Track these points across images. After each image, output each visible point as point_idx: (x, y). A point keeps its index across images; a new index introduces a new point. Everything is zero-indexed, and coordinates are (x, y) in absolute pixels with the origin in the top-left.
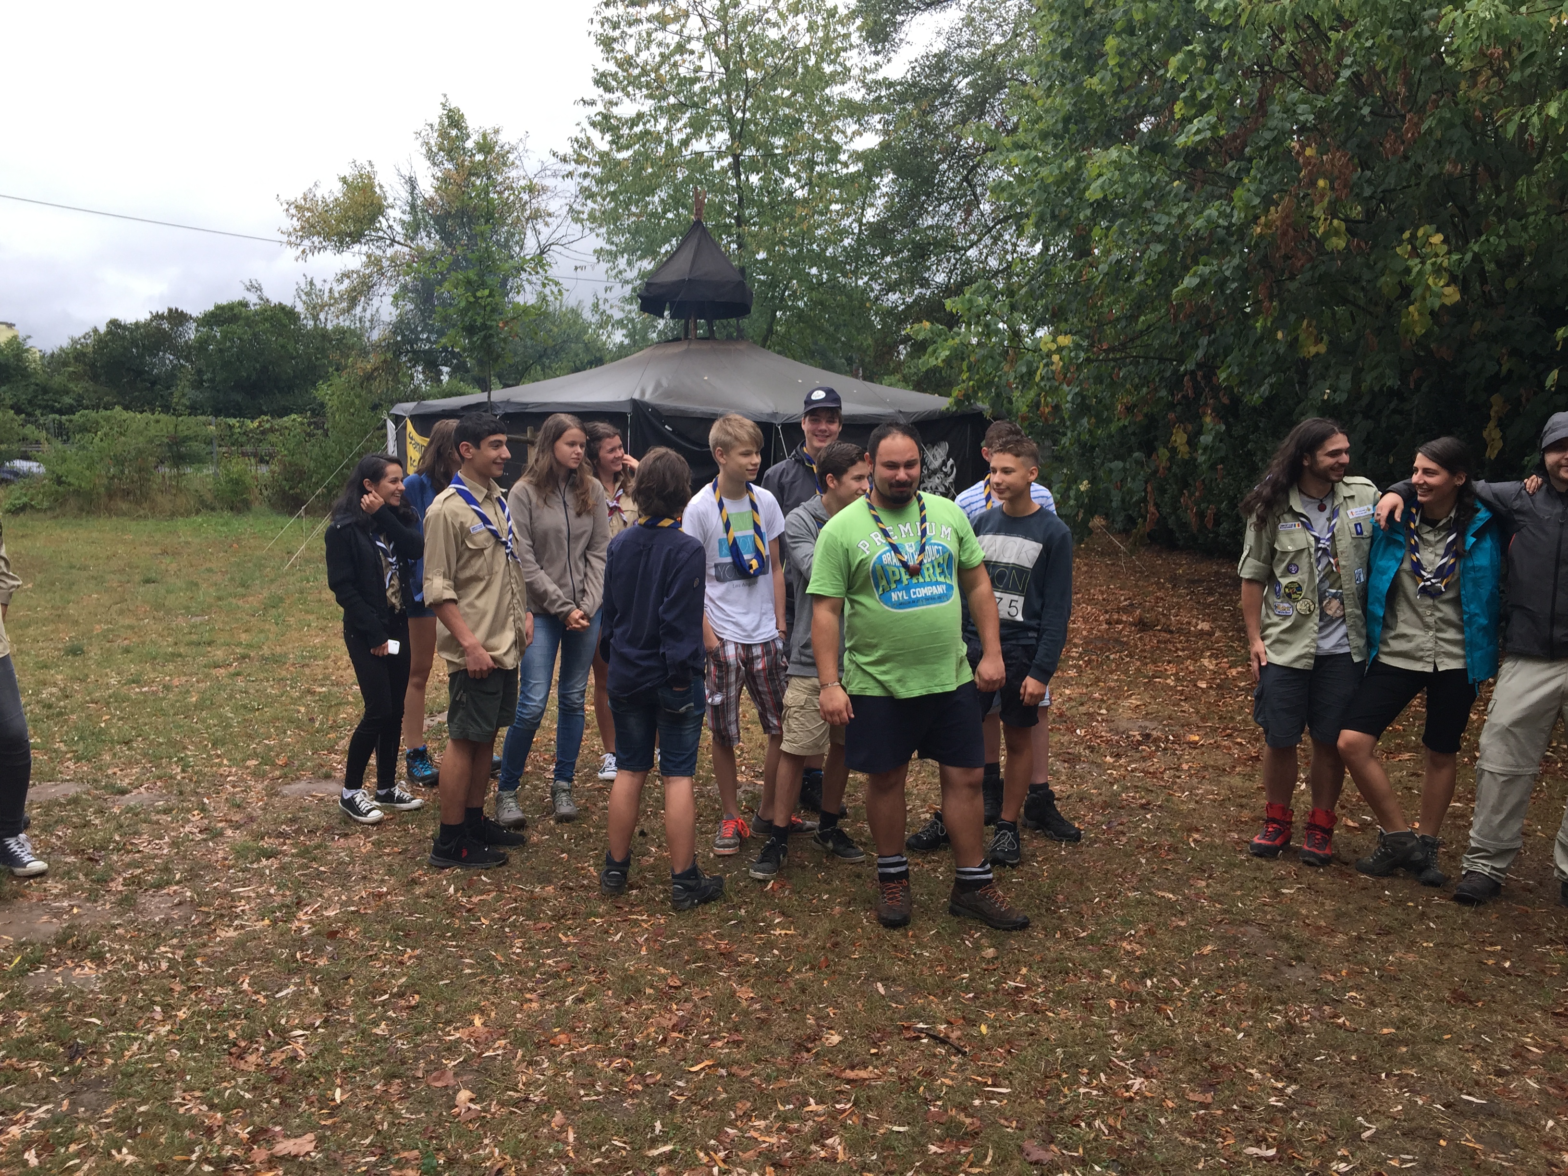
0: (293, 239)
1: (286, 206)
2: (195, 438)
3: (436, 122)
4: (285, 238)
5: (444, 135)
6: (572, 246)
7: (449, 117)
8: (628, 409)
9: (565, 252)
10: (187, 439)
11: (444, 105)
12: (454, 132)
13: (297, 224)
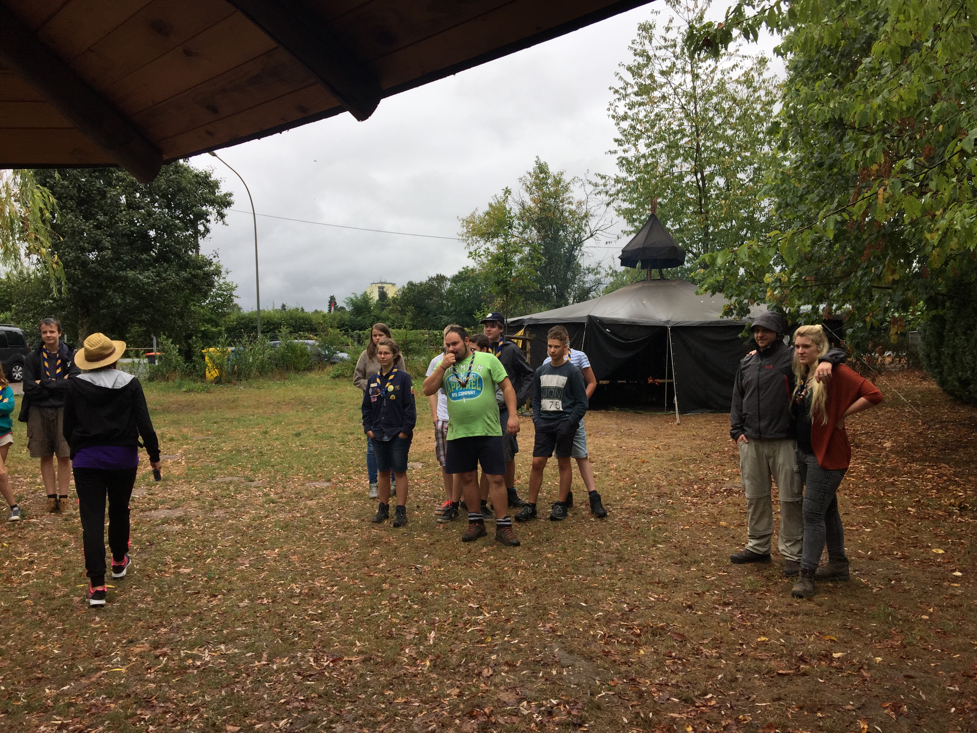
0: (464, 238)
1: (462, 222)
2: (416, 341)
3: (532, 171)
4: (460, 237)
5: (537, 177)
6: (607, 231)
7: (539, 168)
8: (585, 321)
9: (604, 234)
10: (411, 341)
11: (537, 162)
12: (541, 176)
13: (465, 230)
